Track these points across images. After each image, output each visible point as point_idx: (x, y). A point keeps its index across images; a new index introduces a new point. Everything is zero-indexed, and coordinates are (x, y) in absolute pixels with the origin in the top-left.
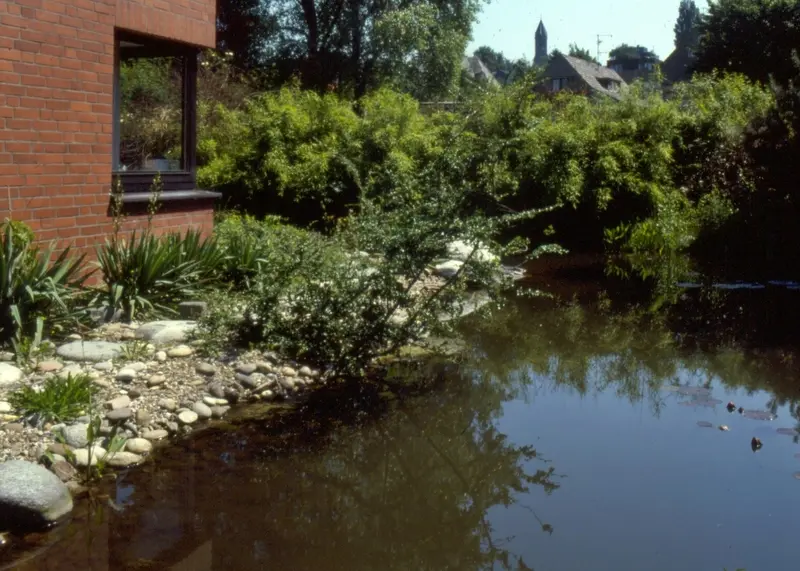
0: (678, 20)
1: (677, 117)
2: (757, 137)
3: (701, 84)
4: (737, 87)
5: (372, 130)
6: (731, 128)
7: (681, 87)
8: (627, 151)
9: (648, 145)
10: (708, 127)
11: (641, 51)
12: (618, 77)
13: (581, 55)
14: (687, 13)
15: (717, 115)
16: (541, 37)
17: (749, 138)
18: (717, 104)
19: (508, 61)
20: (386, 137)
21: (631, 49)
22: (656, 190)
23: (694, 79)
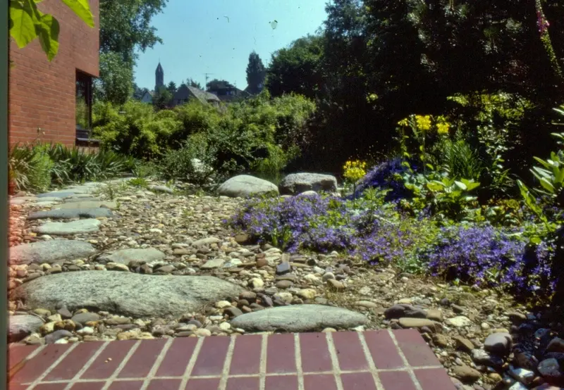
0: (249, 65)
1: (277, 113)
2: (311, 122)
3: (287, 99)
4: (301, 100)
5: (134, 119)
6: (299, 118)
7: (278, 100)
8: (256, 128)
9: (265, 125)
10: (289, 119)
11: (225, 83)
12: (218, 99)
13: (194, 85)
14: (254, 61)
15: (293, 112)
16: (159, 74)
17: (308, 122)
18: (293, 108)
19: (139, 89)
20: (141, 123)
21: (220, 83)
22: (269, 145)
23: (283, 96)
